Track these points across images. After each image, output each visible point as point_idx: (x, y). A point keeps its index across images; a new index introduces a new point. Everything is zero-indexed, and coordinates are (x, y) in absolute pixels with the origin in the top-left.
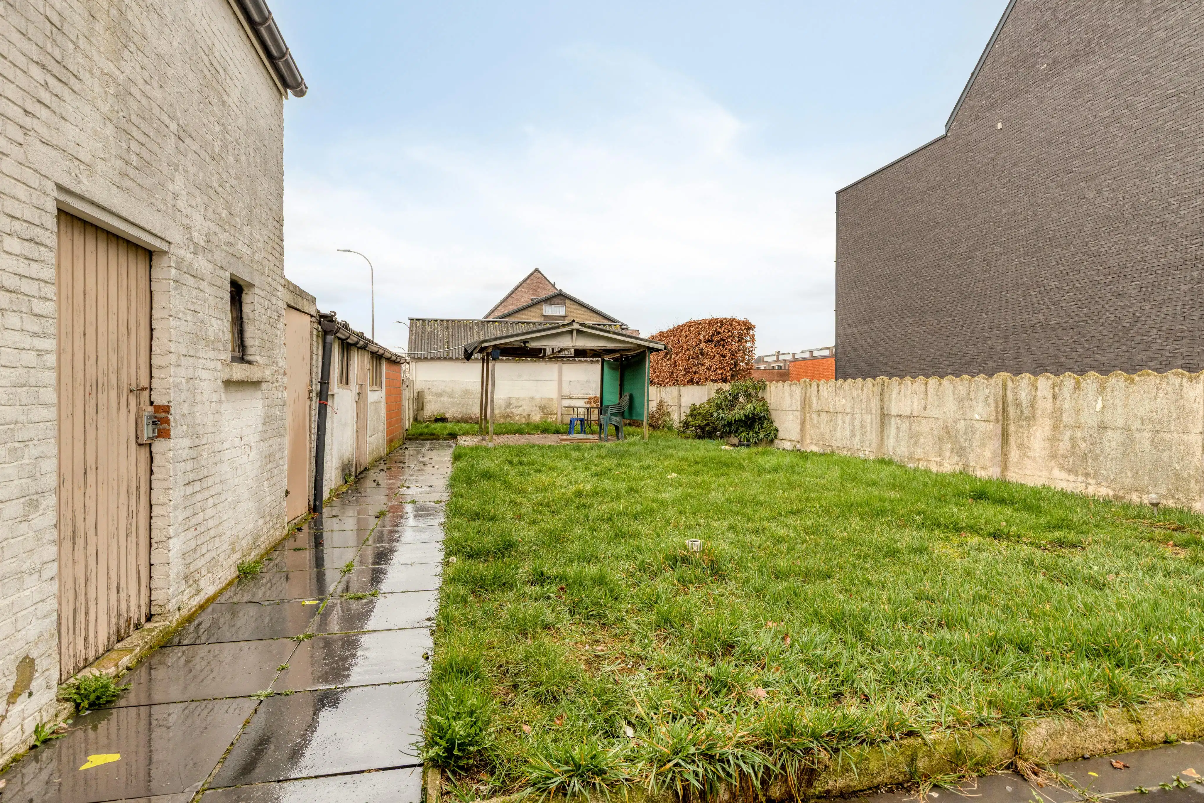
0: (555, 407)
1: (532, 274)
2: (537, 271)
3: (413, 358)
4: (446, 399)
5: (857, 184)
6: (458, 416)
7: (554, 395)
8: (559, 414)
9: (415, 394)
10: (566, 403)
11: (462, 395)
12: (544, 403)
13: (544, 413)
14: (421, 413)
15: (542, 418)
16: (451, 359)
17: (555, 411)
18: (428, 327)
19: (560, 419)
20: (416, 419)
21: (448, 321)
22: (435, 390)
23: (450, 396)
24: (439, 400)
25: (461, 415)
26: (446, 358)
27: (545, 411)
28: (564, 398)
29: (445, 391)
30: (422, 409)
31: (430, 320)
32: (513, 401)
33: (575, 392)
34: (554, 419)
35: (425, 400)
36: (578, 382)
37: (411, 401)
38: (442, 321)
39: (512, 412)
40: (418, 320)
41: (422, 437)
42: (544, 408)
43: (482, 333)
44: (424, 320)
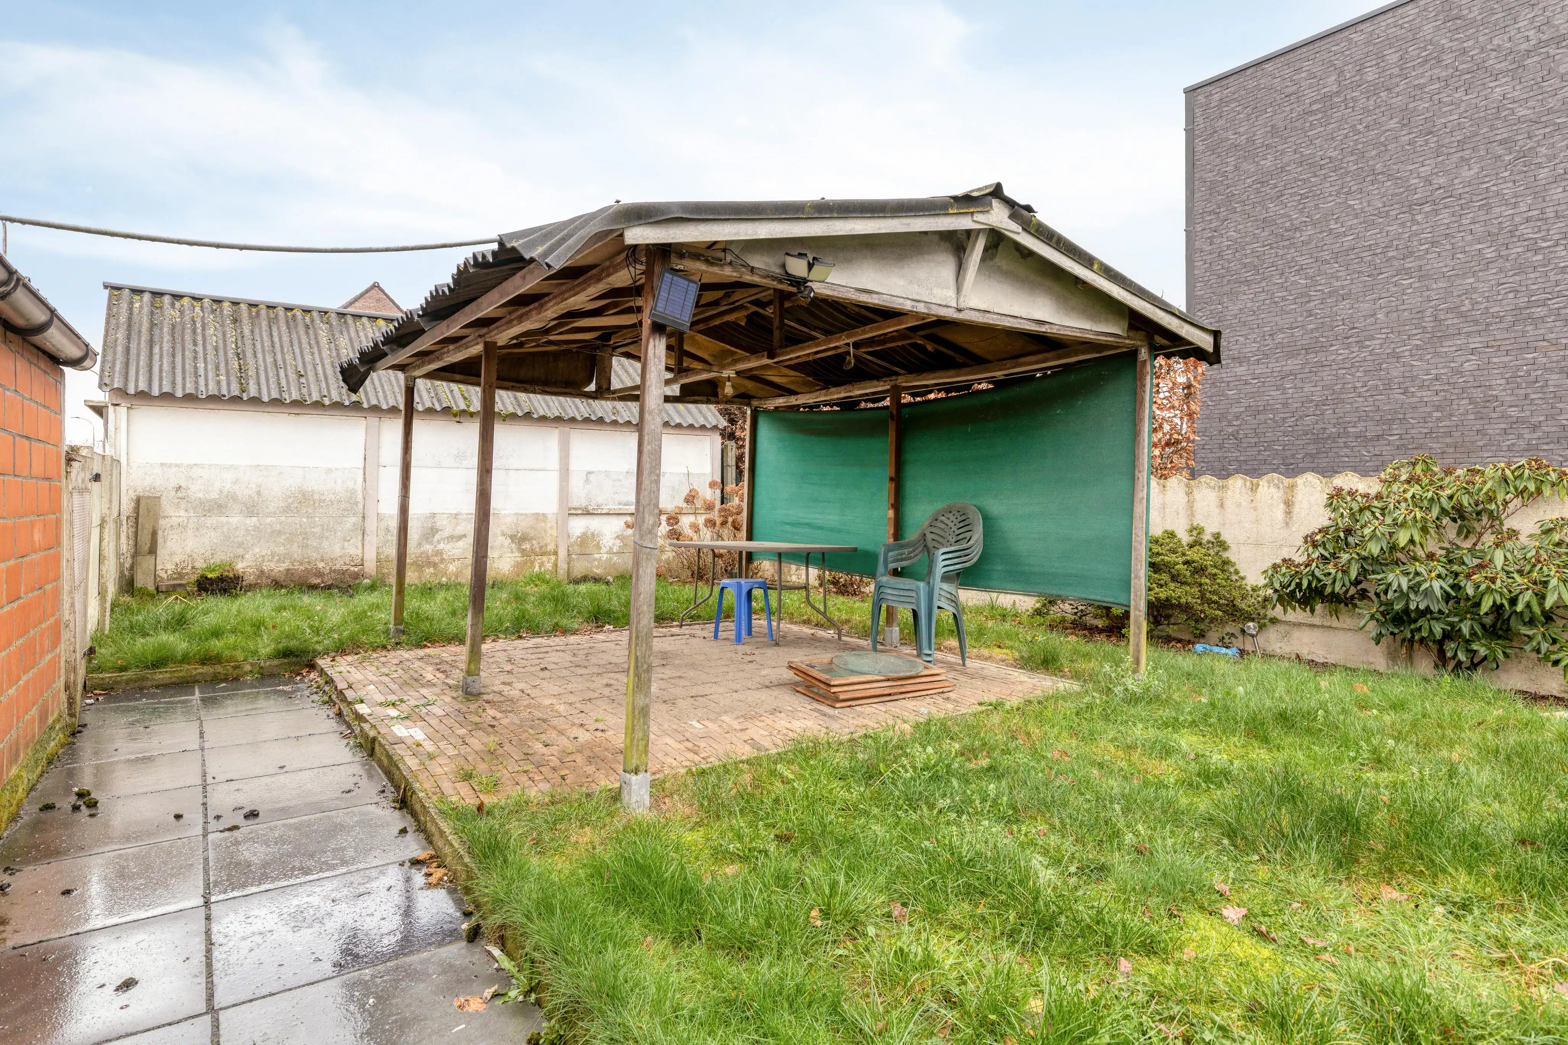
0: (550, 536)
1: (367, 291)
2: (376, 286)
3: (122, 392)
4: (235, 520)
5: (1258, 64)
6: (278, 568)
7: (550, 505)
8: (562, 554)
9: (127, 507)
10: (578, 526)
11: (287, 510)
12: (524, 526)
13: (523, 552)
14: (146, 562)
15: (518, 565)
16: (256, 401)
17: (551, 547)
18: (169, 312)
19: (563, 566)
20: (128, 585)
21: (235, 303)
22: (196, 491)
23: (251, 509)
24: (211, 521)
25: (283, 567)
26: (236, 400)
27: (526, 546)
28: (574, 513)
29: (234, 498)
30: (153, 551)
31: (177, 297)
32: (441, 522)
33: (600, 500)
34: (549, 566)
35: (162, 522)
36: (607, 474)
37: (110, 529)
38: (218, 301)
39: (439, 553)
40: (137, 291)
41: (162, 675)
42: (524, 538)
43: (343, 342)
44: (157, 294)
